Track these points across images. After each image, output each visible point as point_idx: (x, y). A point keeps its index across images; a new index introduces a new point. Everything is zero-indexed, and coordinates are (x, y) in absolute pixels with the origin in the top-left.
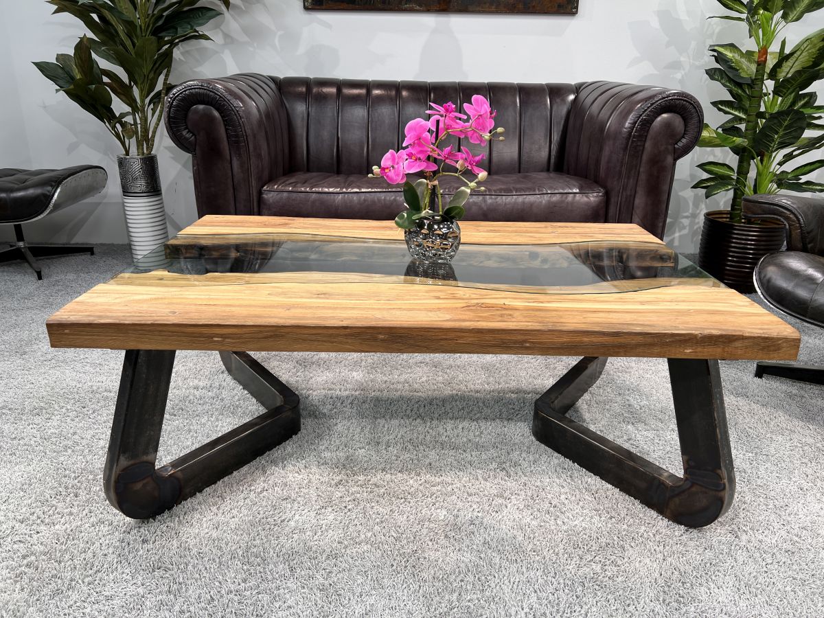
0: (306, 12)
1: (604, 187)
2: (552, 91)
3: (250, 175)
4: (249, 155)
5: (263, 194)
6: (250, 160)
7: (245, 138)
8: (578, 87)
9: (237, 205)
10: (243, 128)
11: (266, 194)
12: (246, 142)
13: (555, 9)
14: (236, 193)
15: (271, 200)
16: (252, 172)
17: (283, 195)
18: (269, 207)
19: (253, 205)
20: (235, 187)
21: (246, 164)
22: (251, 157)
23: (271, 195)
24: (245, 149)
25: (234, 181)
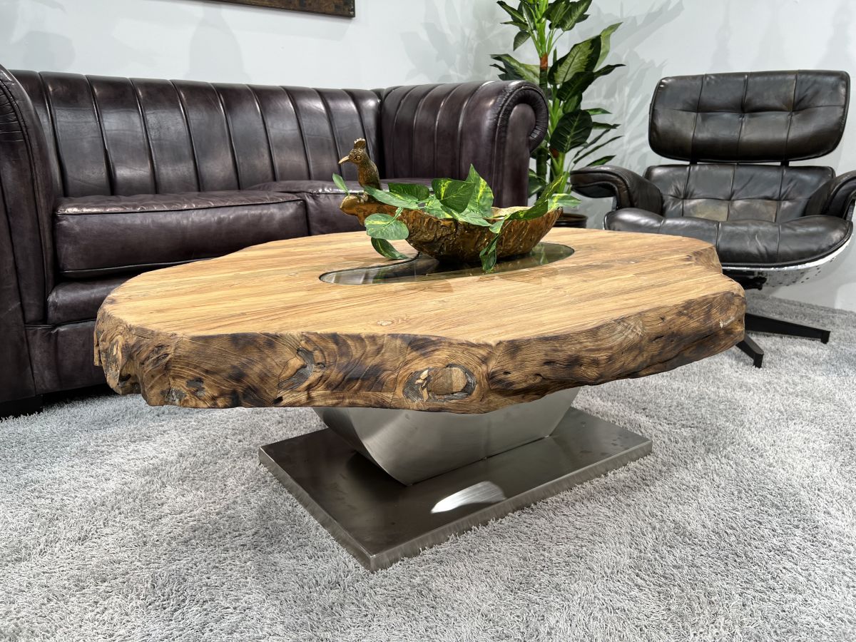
2: (355, 96)
3: (36, 189)
4: (33, 158)
5: (60, 220)
6: (35, 166)
7: (24, 130)
8: (378, 94)
9: (17, 239)
10: (19, 115)
11: (67, 220)
12: (27, 136)
13: (333, 9)
14: (11, 220)
15: (77, 229)
16: (40, 185)
17: (96, 219)
18: (74, 239)
19: (44, 237)
20: (9, 211)
21: (29, 174)
22: (35, 160)
23: (75, 220)
24: (25, 148)
25: (7, 199)
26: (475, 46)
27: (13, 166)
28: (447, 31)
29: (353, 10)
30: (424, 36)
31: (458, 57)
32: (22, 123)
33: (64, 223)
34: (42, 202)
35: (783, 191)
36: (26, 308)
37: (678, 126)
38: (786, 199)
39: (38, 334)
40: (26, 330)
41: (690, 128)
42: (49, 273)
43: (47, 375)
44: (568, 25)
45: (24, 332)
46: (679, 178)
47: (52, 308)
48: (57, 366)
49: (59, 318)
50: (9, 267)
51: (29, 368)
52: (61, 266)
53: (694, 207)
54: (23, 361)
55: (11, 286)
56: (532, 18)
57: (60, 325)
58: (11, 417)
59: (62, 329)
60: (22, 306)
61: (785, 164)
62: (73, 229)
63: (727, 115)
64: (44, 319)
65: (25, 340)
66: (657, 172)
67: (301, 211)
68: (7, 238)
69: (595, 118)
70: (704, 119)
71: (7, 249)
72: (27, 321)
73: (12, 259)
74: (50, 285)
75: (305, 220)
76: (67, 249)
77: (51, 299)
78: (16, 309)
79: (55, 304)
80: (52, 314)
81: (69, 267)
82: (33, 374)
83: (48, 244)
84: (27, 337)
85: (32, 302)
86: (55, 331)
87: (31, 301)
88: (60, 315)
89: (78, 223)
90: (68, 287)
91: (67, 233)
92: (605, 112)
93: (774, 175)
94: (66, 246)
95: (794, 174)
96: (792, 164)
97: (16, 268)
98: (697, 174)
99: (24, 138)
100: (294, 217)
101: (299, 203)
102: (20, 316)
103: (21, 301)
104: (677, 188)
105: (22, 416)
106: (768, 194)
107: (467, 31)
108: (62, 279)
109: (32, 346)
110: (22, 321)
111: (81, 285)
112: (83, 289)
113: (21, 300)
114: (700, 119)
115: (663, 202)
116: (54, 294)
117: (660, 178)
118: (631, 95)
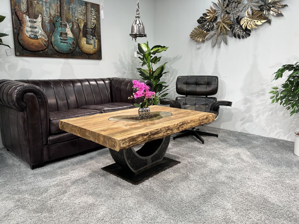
0: (16, 57)
2: (103, 80)
3: (47, 115)
8: (109, 79)
9: (43, 126)
13: (96, 58)
14: (42, 122)
20: (41, 120)
22: (48, 109)
24: (46, 106)
25: (41, 118)
26: (131, 64)
27: (44, 110)
28: (124, 61)
29: (101, 58)
30: (119, 63)
31: (127, 67)
33: (52, 122)
35: (206, 103)
37: (183, 88)
38: (207, 105)
39: (46, 148)
40: (43, 147)
41: (185, 88)
42: (48, 133)
43: (47, 157)
44: (156, 63)
46: (183, 100)
47: (49, 141)
48: (49, 155)
49: (50, 144)
52: (51, 131)
53: (187, 107)
54: (42, 154)
55: (41, 137)
56: (146, 60)
58: (38, 168)
60: (43, 141)
61: (207, 97)
62: (54, 123)
63: (193, 85)
64: (47, 144)
66: (179, 98)
68: (41, 126)
69: (163, 85)
70: (188, 86)
71: (40, 129)
72: (43, 145)
73: (41, 131)
74: (48, 136)
77: (49, 139)
78: (41, 142)
80: (49, 142)
82: (44, 157)
83: (48, 126)
84: (43, 149)
86: (49, 147)
89: (55, 121)
90: (52, 136)
91: (53, 124)
92: (165, 83)
93: (204, 99)
94: (52, 127)
95: (208, 99)
96: (208, 96)
97: (42, 133)
98: (187, 99)
101: (100, 112)
103: (42, 140)
104: (183, 102)
105: (40, 168)
106: (203, 103)
107: (129, 61)
108: (51, 134)
109: (44, 151)
111: (54, 135)
112: (55, 136)
114: (187, 86)
115: (180, 106)
117: (179, 100)
118: (171, 76)
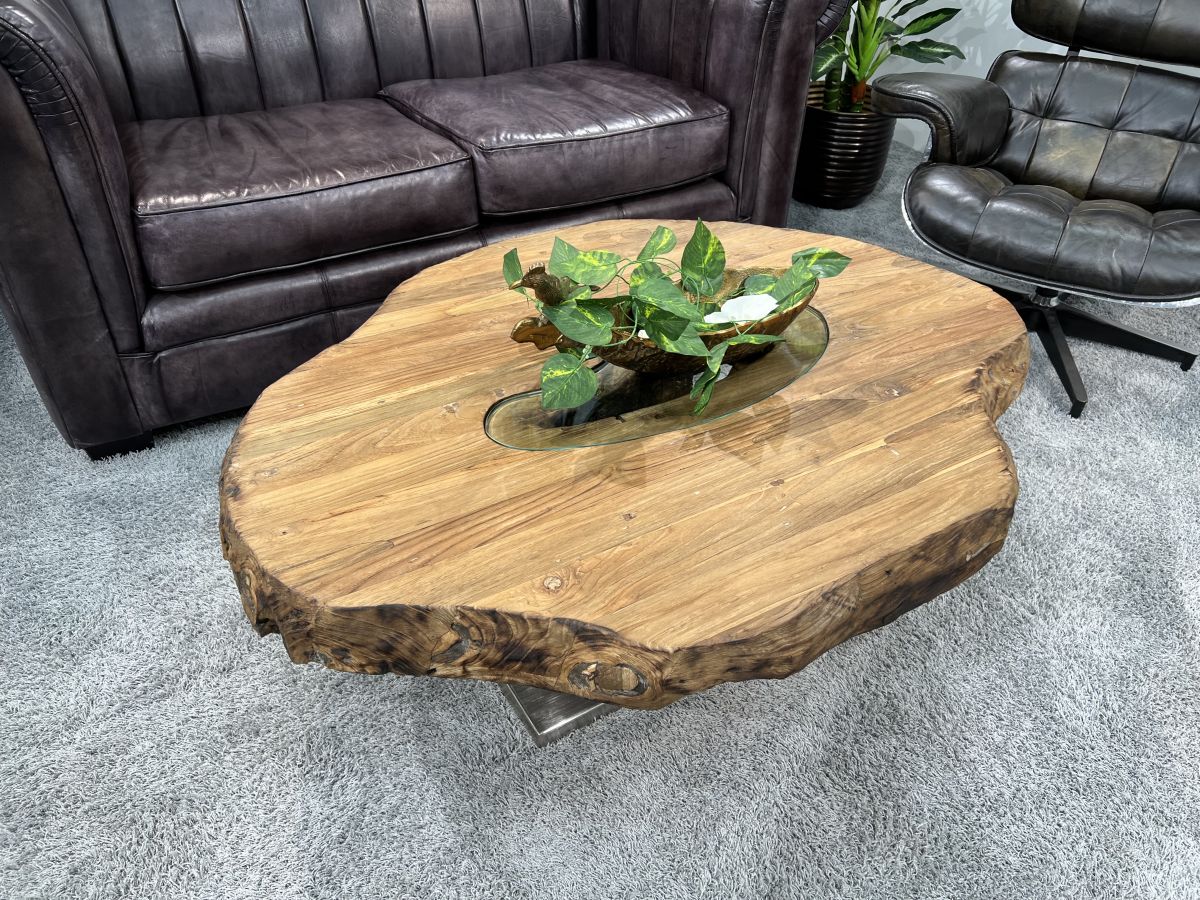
1: (724, 103)
3: (105, 186)
4: (94, 144)
5: (142, 222)
6: (98, 155)
7: (77, 108)
9: (91, 254)
10: (67, 88)
11: (151, 221)
12: (81, 118)
14: (79, 229)
15: (167, 233)
16: (109, 179)
17: (190, 217)
18: (166, 247)
19: (125, 245)
20: (74, 217)
21: (92, 166)
22: (98, 147)
23: (162, 222)
24: (83, 133)
25: (69, 204)
27: (71, 160)
32: (73, 100)
33: (148, 225)
34: (116, 201)
36: (116, 335)
39: (136, 366)
40: (120, 361)
42: (138, 288)
43: (154, 410)
45: (118, 364)
46: (1041, 79)
47: (148, 334)
48: (164, 399)
49: (159, 345)
50: (87, 288)
51: (132, 405)
52: (152, 280)
53: (1056, 133)
54: (123, 398)
55: (94, 312)
57: (160, 351)
58: (118, 455)
59: (163, 354)
60: (111, 334)
62: (161, 234)
64: (141, 346)
65: (121, 373)
66: (1017, 63)
67: (467, 175)
68: (79, 253)
71: (81, 267)
72: (120, 351)
73: (88, 277)
74: (141, 303)
75: (472, 186)
76: (156, 259)
77: (145, 321)
78: (104, 338)
79: (151, 327)
80: (148, 338)
81: (164, 283)
82: (136, 408)
83: (132, 253)
84: (122, 368)
85: (122, 328)
86: (156, 359)
87: (120, 326)
88: (160, 342)
89: (166, 225)
90: (164, 303)
91: (155, 239)
94: (154, 256)
97: (96, 287)
98: (1074, 75)
99: (79, 120)
100: (458, 186)
101: (464, 163)
102: (110, 346)
103: (109, 328)
104: (1037, 99)
105: (131, 453)
106: (1171, 126)
108: (153, 293)
109: (130, 379)
110: (113, 352)
111: (180, 300)
112: (182, 304)
113: (109, 326)
116: (148, 314)
117: (1018, 74)
